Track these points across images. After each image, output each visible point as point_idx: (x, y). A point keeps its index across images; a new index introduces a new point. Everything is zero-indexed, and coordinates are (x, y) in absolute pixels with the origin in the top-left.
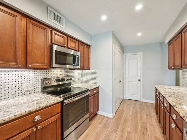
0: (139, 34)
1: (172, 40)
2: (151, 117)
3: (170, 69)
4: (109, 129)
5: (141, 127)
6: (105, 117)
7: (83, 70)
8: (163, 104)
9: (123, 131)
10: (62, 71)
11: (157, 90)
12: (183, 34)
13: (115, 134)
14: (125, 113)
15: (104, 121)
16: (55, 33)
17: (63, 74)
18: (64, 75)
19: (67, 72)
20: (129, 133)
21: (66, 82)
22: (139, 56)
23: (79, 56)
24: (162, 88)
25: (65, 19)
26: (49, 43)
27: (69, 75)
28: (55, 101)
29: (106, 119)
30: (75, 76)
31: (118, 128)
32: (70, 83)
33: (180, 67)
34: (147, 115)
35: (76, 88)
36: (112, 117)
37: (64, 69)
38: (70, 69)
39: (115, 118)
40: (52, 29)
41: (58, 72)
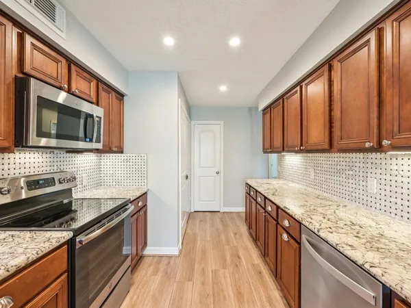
0: (223, 88)
1: (270, 107)
2: (241, 235)
3: (265, 152)
4: (178, 279)
5: (231, 256)
6: (161, 257)
7: (102, 155)
8: (264, 209)
9: (203, 272)
10: (44, 155)
11: (249, 187)
12: (285, 100)
13: (191, 283)
14: (199, 239)
15: (162, 266)
16: (33, 44)
17: (49, 164)
18: (48, 169)
19: (58, 160)
20: (215, 273)
21: (57, 187)
22: (217, 128)
23: (100, 118)
24: (257, 182)
25: (66, 13)
26: (14, 71)
27: (65, 167)
28: (54, 241)
29: (165, 261)
30: (81, 169)
31: (193, 271)
32: (70, 190)
33: (281, 149)
34: (236, 234)
35: (85, 203)
36: (177, 253)
37: (49, 150)
38: (67, 152)
39: (183, 253)
40: (24, 30)
41: (32, 160)
